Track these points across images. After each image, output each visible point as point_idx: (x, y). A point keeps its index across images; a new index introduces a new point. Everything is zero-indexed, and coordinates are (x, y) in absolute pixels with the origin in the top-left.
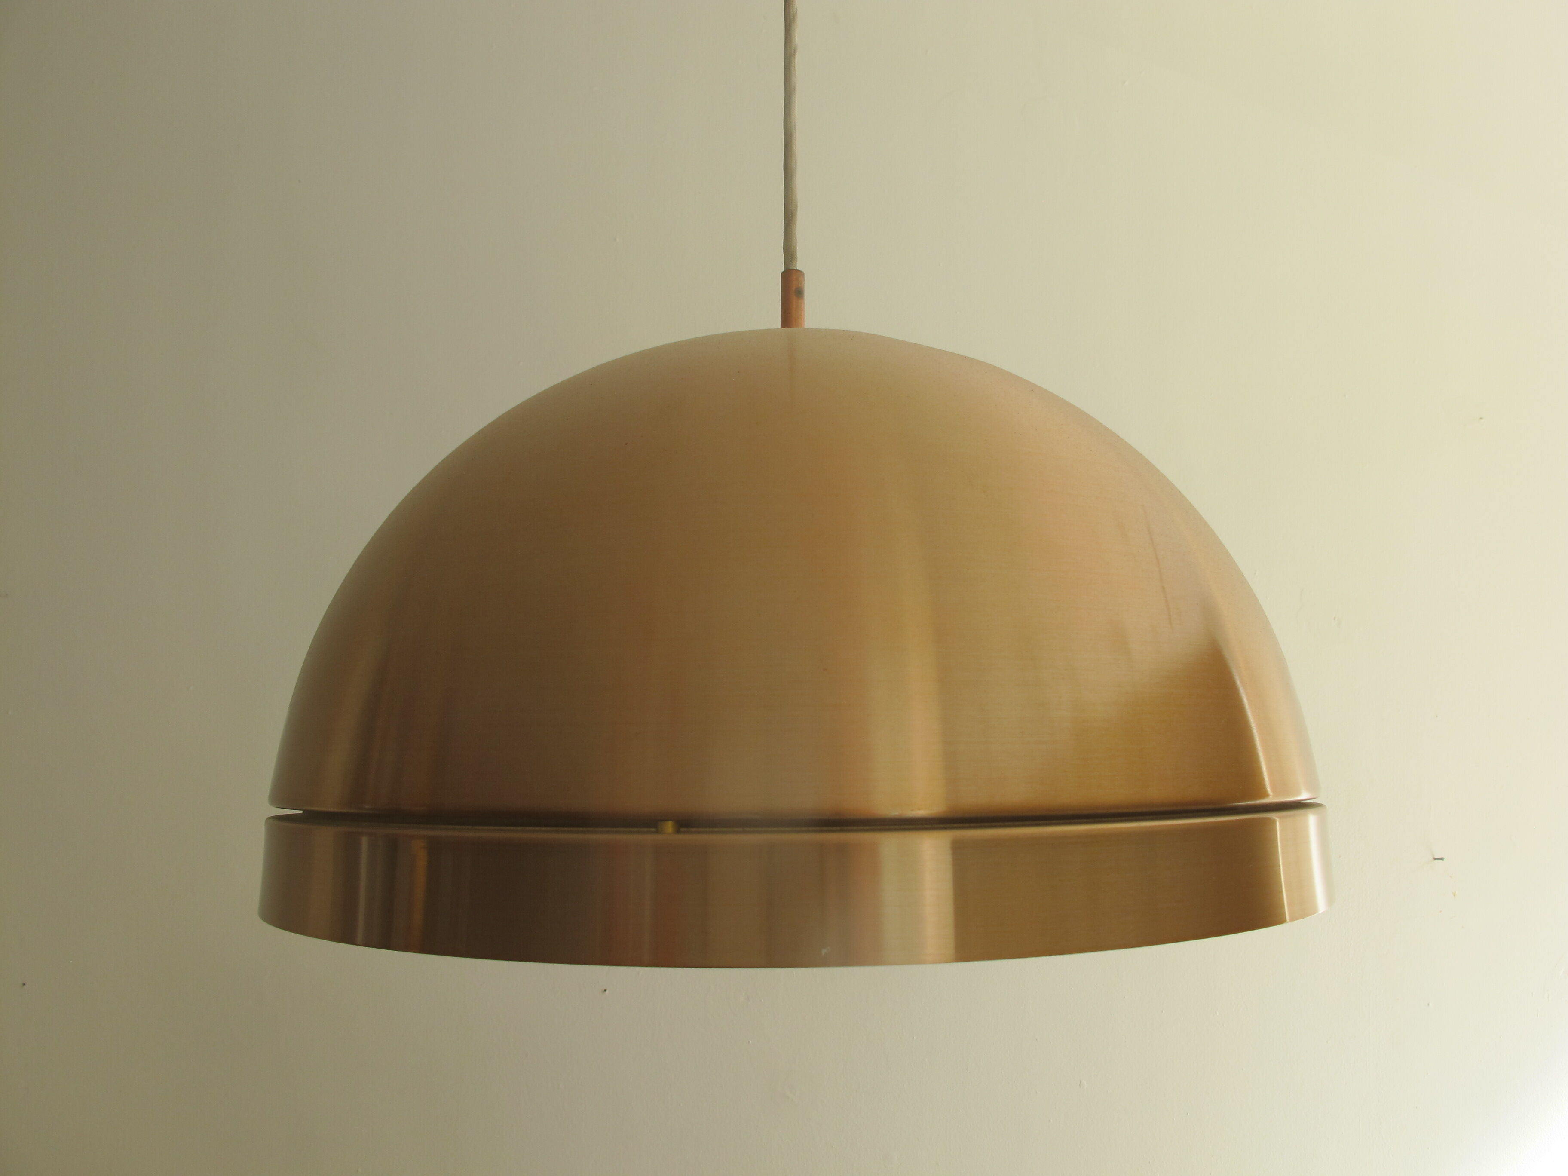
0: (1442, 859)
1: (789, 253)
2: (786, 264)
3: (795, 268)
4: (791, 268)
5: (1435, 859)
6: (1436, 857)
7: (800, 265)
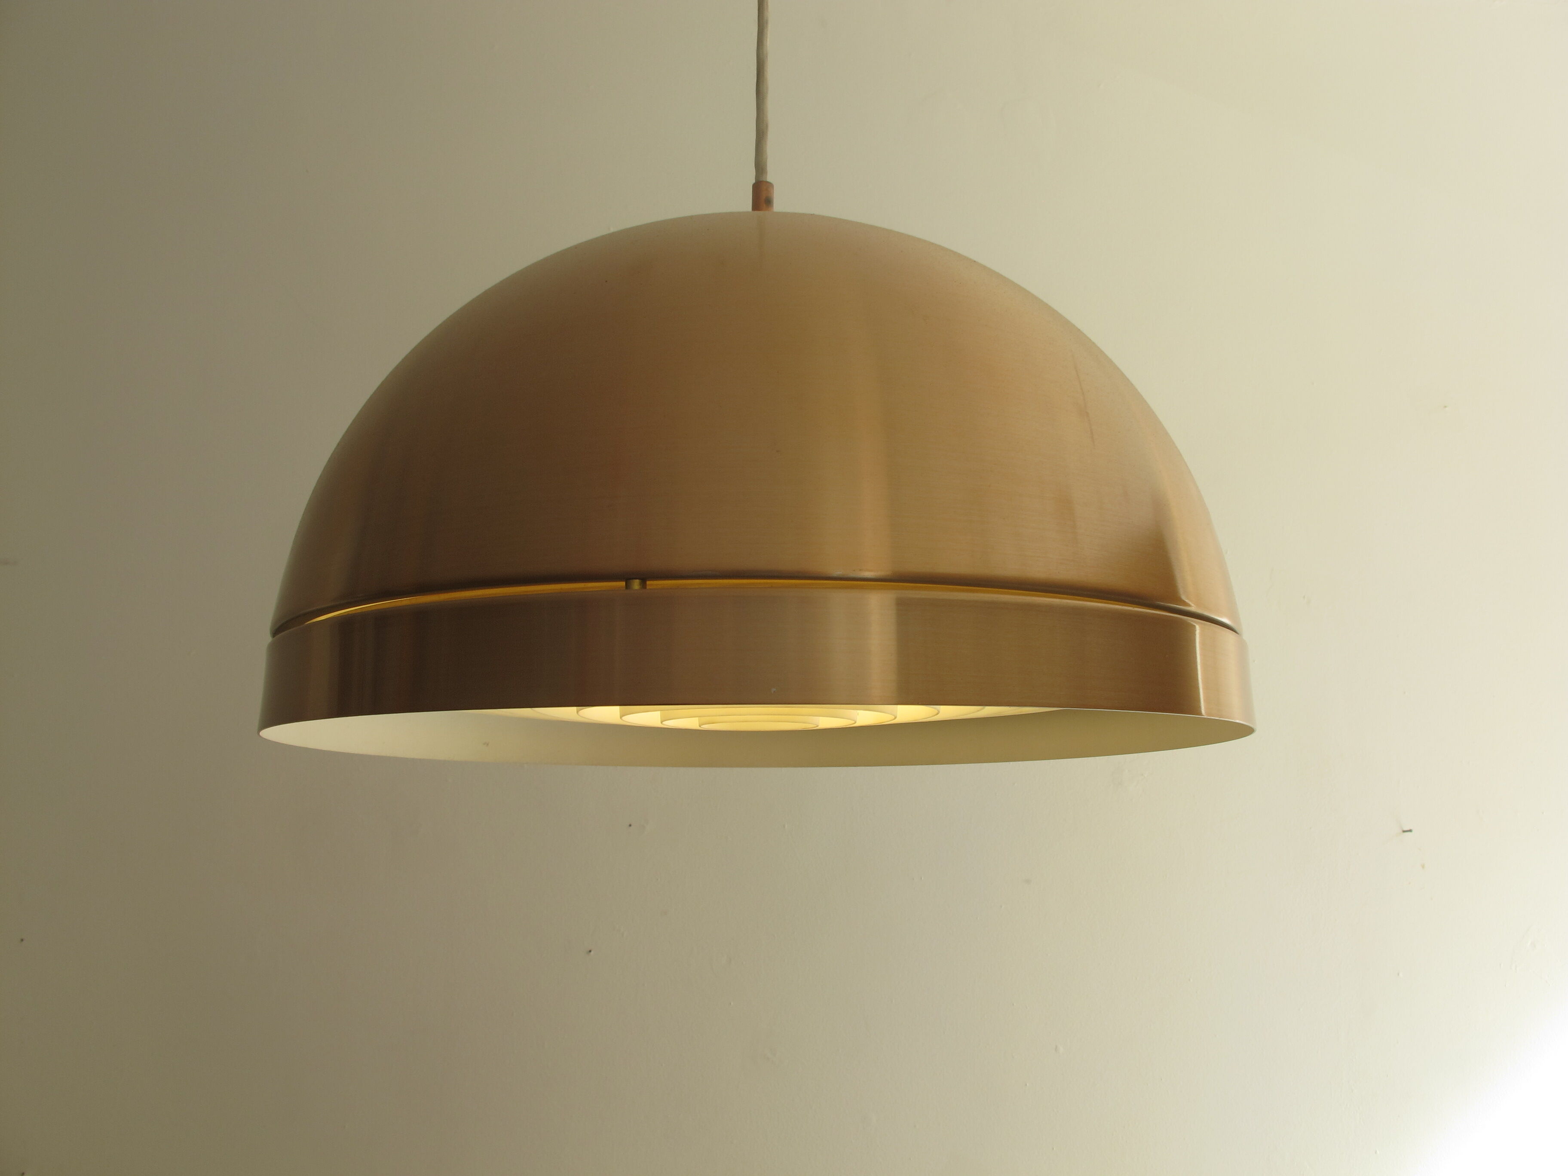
0: (1410, 831)
1: (760, 166)
2: (757, 177)
3: (765, 180)
4: (761, 180)
5: (1404, 831)
6: (1405, 829)
7: (770, 177)
